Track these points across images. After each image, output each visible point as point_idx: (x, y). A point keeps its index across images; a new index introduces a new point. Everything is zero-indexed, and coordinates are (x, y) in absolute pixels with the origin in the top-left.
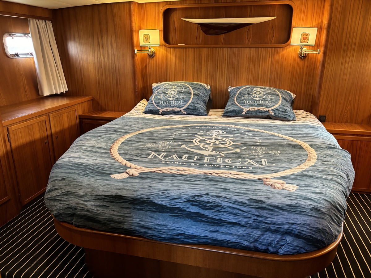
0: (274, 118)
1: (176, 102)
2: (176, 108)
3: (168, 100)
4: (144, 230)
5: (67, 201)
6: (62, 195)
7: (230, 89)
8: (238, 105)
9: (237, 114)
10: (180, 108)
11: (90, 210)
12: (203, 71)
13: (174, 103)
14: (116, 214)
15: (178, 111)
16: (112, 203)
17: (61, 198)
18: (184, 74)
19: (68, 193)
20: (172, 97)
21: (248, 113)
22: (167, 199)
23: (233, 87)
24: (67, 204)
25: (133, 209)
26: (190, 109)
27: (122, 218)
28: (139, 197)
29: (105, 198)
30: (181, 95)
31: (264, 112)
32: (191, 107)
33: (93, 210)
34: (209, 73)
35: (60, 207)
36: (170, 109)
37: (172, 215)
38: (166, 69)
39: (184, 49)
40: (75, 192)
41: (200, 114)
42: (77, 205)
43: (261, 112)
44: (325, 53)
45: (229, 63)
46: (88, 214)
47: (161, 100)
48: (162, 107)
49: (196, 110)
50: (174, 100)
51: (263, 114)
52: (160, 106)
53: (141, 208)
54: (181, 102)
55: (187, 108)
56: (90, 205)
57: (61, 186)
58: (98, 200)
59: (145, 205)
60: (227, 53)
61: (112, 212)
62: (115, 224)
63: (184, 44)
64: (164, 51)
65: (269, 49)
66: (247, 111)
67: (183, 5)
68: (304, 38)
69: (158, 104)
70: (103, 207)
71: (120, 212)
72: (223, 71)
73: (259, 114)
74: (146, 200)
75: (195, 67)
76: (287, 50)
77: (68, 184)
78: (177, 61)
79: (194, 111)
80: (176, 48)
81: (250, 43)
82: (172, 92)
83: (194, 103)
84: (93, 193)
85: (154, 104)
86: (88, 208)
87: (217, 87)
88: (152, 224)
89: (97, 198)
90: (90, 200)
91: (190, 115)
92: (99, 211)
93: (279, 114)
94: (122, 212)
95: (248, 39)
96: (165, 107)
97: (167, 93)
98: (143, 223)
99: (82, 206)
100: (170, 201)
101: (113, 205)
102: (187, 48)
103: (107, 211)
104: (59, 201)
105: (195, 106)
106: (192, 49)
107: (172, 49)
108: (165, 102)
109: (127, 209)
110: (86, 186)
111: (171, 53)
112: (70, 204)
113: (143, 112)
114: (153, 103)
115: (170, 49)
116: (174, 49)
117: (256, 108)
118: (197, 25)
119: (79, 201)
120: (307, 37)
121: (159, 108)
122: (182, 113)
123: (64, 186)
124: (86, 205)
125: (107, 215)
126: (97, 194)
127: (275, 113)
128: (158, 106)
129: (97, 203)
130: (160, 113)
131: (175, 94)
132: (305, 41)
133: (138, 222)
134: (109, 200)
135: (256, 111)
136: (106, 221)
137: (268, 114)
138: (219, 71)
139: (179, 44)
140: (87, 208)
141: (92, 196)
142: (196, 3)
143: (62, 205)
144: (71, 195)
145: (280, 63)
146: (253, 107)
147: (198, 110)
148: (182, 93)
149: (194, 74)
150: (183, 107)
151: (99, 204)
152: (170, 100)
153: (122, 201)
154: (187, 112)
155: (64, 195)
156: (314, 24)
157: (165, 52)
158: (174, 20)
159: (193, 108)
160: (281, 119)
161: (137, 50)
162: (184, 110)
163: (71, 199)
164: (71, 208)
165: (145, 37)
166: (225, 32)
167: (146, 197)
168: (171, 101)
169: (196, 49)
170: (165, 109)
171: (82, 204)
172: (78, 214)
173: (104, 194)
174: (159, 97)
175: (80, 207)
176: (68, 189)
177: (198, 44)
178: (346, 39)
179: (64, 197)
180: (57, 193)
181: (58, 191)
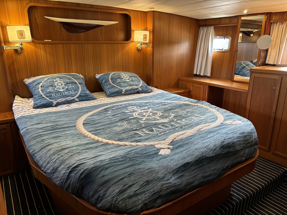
0: (141, 92)
1: (68, 92)
2: (70, 97)
3: (59, 92)
4: (207, 179)
5: (151, 189)
6: (142, 186)
7: (98, 76)
8: (118, 87)
9: (119, 93)
10: (73, 97)
11: (174, 184)
12: (73, 64)
13: (66, 93)
14: (190, 178)
15: (71, 100)
16: (185, 171)
17: (143, 190)
18: (57, 67)
19: (148, 182)
20: (61, 88)
21: (126, 92)
22: (212, 152)
23: (99, 74)
24: (152, 191)
25: (198, 168)
26: (83, 96)
27: (193, 179)
28: (197, 158)
29: (179, 170)
30: (69, 86)
31: (136, 89)
32: (83, 94)
33: (176, 183)
34: (78, 65)
35: (146, 197)
36: (64, 100)
37: (217, 160)
38: (37, 64)
39: (54, 45)
40: (154, 178)
41: (91, 99)
42: (162, 187)
43: (134, 90)
44: (153, 47)
45: (94, 56)
46: (173, 189)
47: (52, 93)
48: (55, 99)
49: (87, 96)
50: (64, 91)
51: (136, 91)
52: (53, 98)
53: (202, 164)
54: (72, 92)
55: (80, 96)
56: (173, 180)
57: (135, 180)
58: (176, 174)
59: (204, 161)
60: (91, 48)
61: (187, 178)
62: (189, 186)
63: (51, 41)
64: (32, 47)
65: (119, 44)
66: (125, 91)
67: (48, 4)
68: (145, 37)
69: (50, 97)
70: (181, 177)
71: (191, 175)
72: (90, 63)
73: (133, 92)
74: (203, 158)
75: (66, 60)
76: (130, 45)
77: (141, 175)
78: (48, 56)
79: (87, 97)
80: (45, 44)
81: (103, 40)
82: (60, 84)
83: (83, 91)
84: (169, 170)
85: (46, 97)
86: (173, 183)
87: (87, 76)
88: (210, 172)
89: (174, 173)
90: (171, 177)
91: (83, 102)
92: (180, 182)
93: (144, 89)
94: (192, 174)
95: (102, 37)
96: (58, 98)
97: (54, 85)
98: (206, 174)
99: (168, 185)
100: (214, 152)
101: (186, 172)
102: (56, 44)
103: (184, 179)
104: (142, 193)
105: (86, 93)
106: (62, 45)
107: (41, 45)
108: (57, 94)
109: (195, 170)
110: (159, 168)
111: (40, 49)
112: (155, 190)
113: (34, 108)
114: (43, 97)
115: (39, 45)
116: (43, 45)
117: (131, 87)
118: (59, 23)
119: (163, 182)
120: (146, 37)
121: (52, 101)
122: (75, 101)
123: (139, 179)
124: (170, 183)
125: (184, 182)
126: (172, 170)
127: (142, 89)
128: (50, 99)
129: (176, 177)
130: (53, 105)
131: (63, 86)
132: (146, 39)
133: (203, 175)
134: (182, 170)
135: (131, 89)
136: (184, 188)
137: (138, 90)
138: (87, 63)
139: (45, 40)
140: (171, 184)
141: (169, 173)
142: (60, 4)
143: (147, 195)
144: (152, 182)
145: (127, 54)
146: (128, 87)
147: (89, 96)
148: (69, 83)
149: (66, 66)
150: (76, 95)
151: (177, 177)
152: (61, 92)
153: (190, 166)
154: (80, 99)
155: (145, 185)
156: (143, 29)
157: (34, 48)
158: (35, 18)
159: (85, 95)
160: (145, 92)
161: (6, 46)
162: (77, 98)
163: (154, 185)
164: (157, 193)
165: (20, 33)
166: (83, 31)
167: (202, 156)
168: (63, 92)
169: (64, 45)
170: (59, 100)
171: (167, 184)
172: (164, 194)
173: (176, 167)
174: (48, 90)
175: (166, 187)
176: (145, 179)
177: (62, 40)
178: (162, 39)
179: (146, 187)
180: (135, 188)
181: (135, 186)
